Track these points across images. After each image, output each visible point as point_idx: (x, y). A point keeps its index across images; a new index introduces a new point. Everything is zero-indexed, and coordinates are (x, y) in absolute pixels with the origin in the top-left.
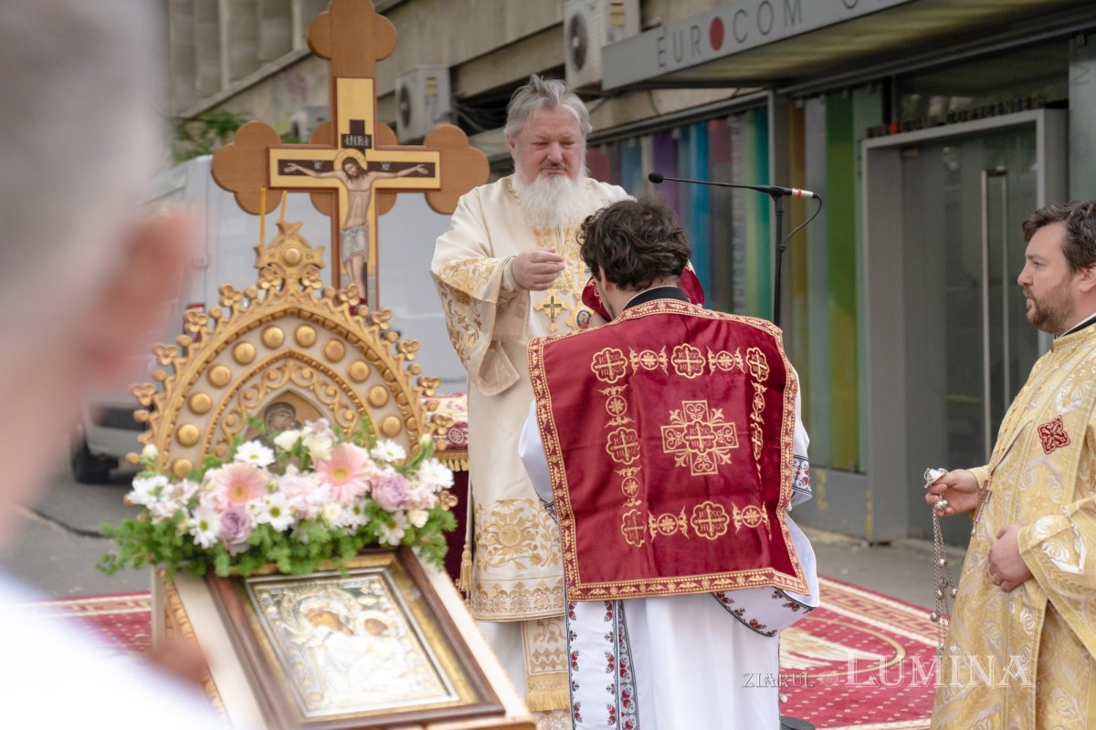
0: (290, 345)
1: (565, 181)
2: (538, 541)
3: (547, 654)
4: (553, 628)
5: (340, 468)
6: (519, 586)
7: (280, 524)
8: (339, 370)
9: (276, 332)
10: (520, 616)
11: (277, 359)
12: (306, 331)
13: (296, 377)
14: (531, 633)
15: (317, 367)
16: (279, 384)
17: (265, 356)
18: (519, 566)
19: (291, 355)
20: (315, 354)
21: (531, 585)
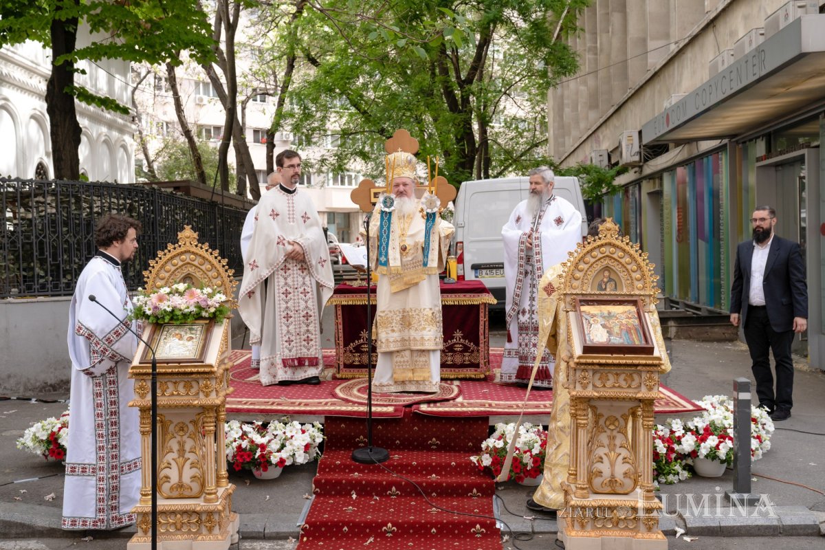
0: (188, 260)
1: (405, 199)
2: (394, 324)
3: (400, 362)
4: (402, 353)
5: (192, 295)
6: (387, 340)
7: (169, 309)
8: (203, 267)
9: (183, 257)
10: (388, 350)
11: (185, 264)
12: (192, 256)
13: (191, 270)
14: (395, 355)
15: (196, 267)
16: (185, 271)
17: (181, 263)
18: (387, 333)
19: (188, 263)
20: (196, 263)
21: (391, 340)
